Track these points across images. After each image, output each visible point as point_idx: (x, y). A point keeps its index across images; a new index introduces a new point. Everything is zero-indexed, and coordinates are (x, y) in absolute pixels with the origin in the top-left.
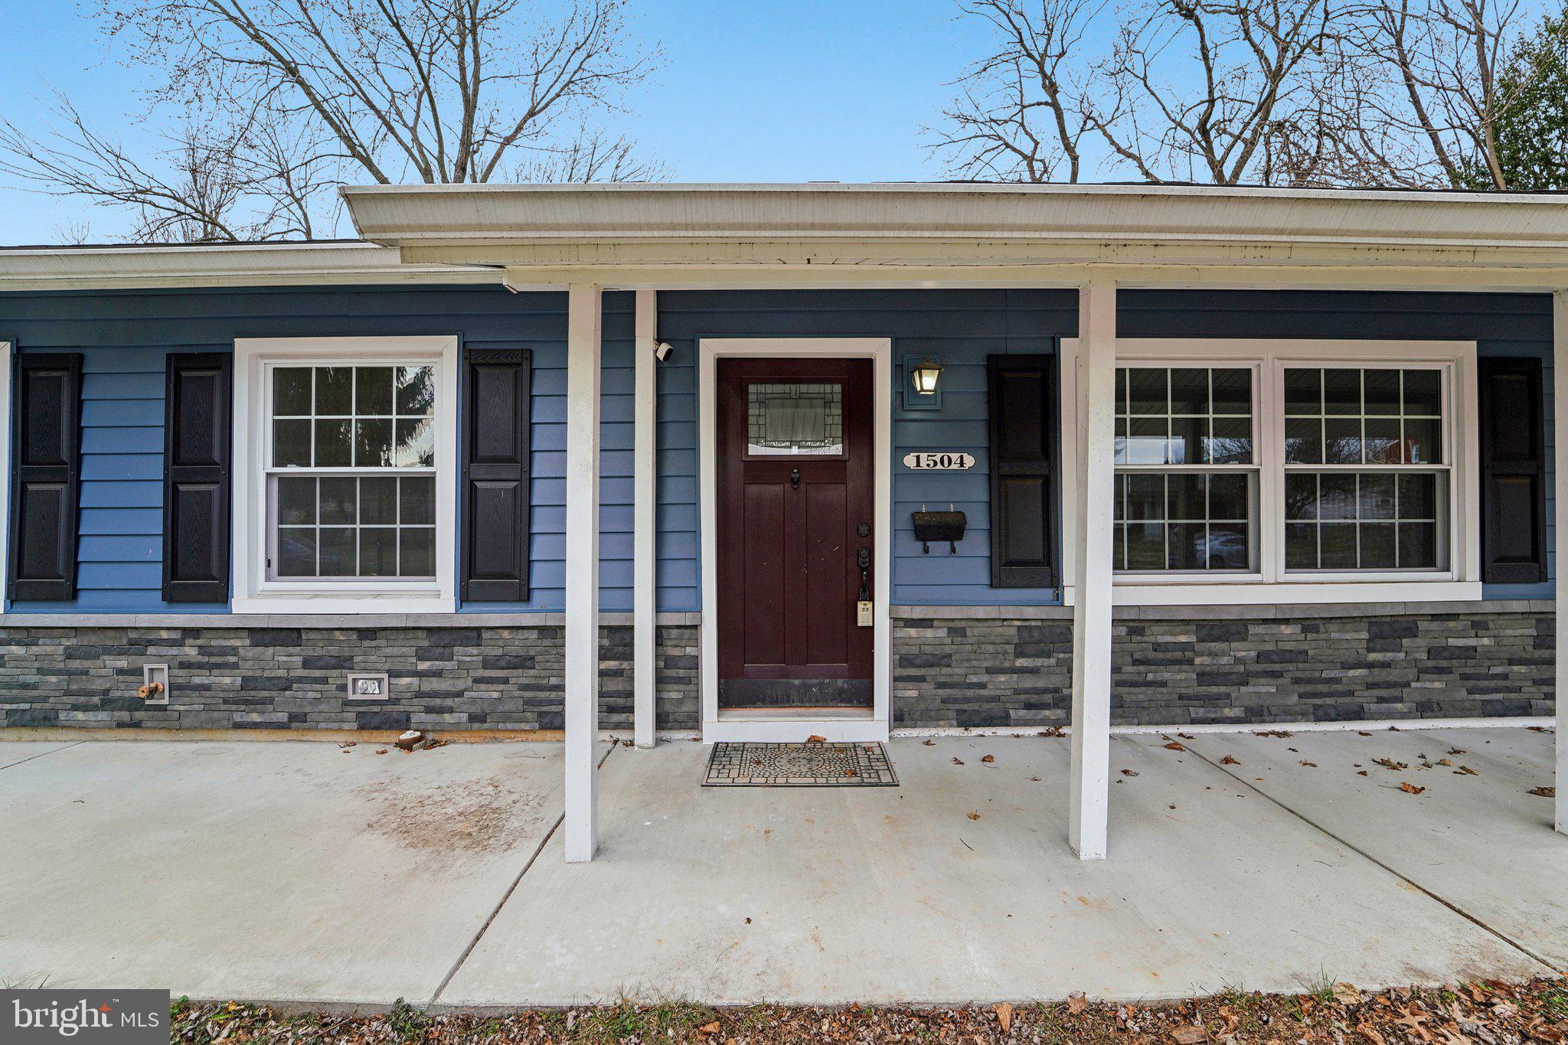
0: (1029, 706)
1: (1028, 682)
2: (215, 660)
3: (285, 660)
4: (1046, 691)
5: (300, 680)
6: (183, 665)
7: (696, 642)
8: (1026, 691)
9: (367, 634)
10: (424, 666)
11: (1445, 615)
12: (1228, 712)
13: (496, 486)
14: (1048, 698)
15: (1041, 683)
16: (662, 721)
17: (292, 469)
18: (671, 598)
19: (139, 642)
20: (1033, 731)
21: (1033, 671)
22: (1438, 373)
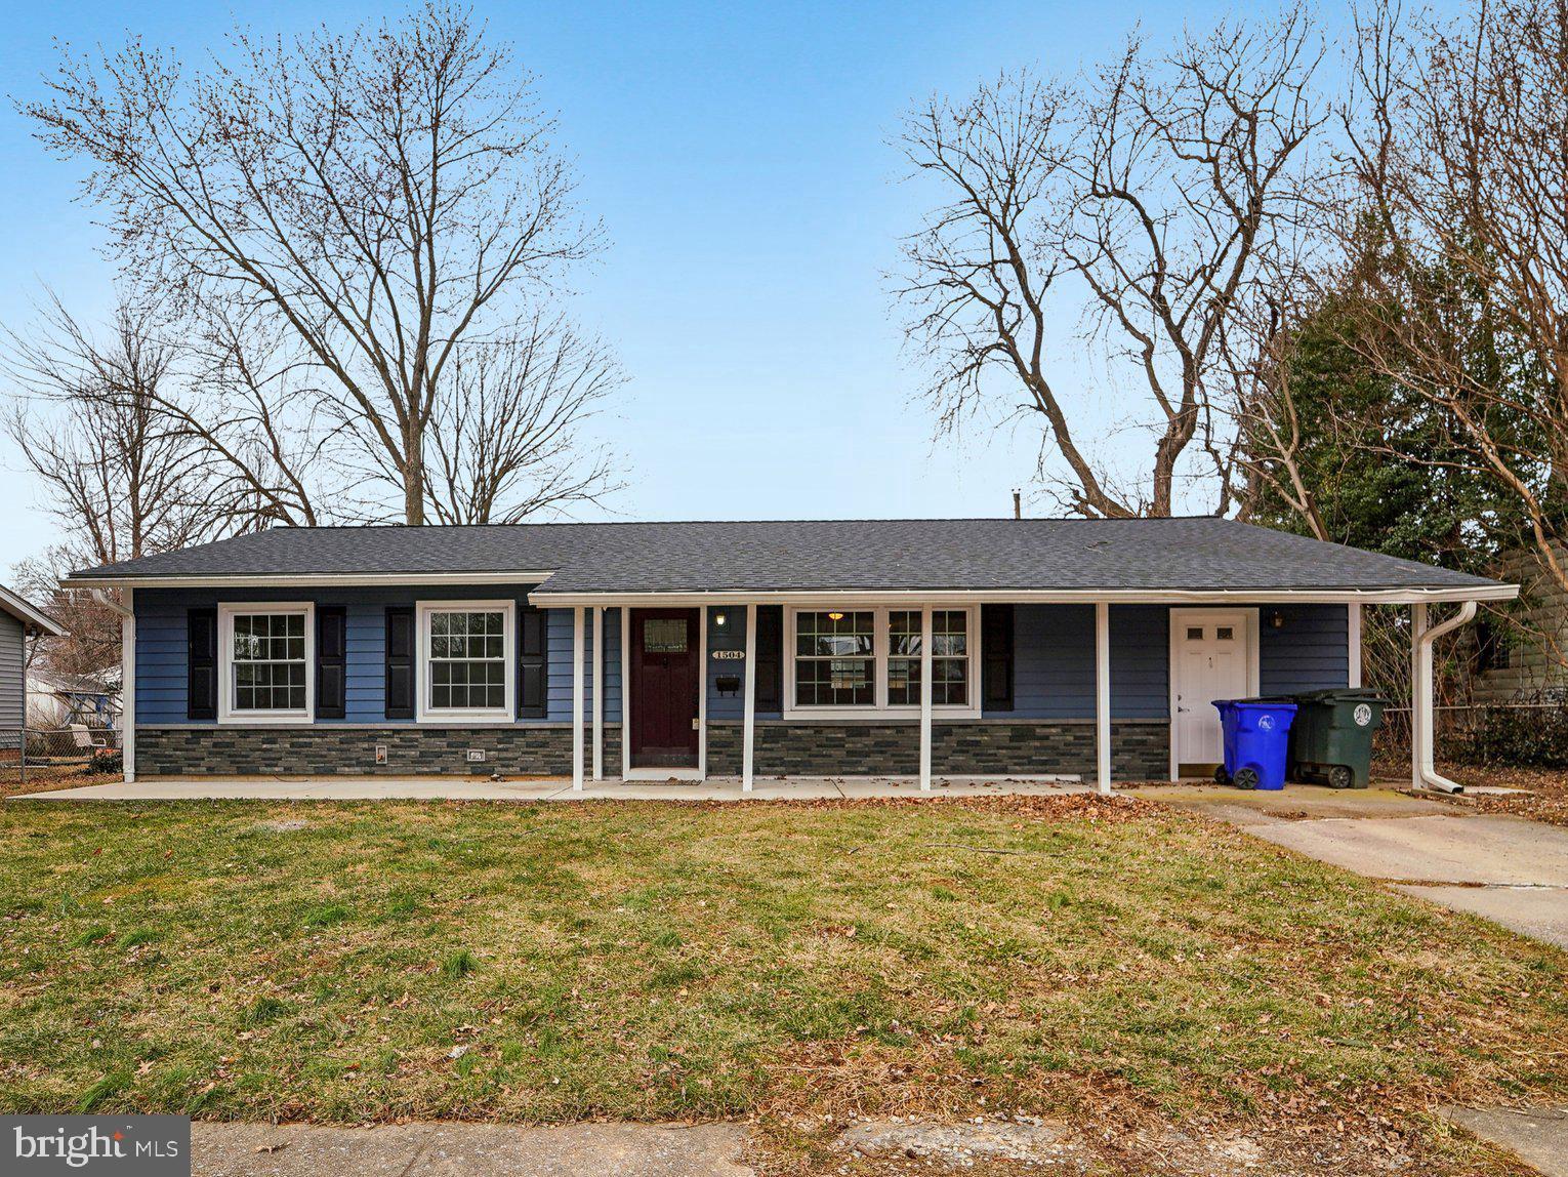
0: (769, 765)
1: (769, 755)
2: (410, 744)
3: (440, 743)
4: (777, 758)
5: (446, 753)
6: (393, 746)
7: (621, 736)
8: (767, 759)
9: (475, 732)
10: (500, 746)
11: (965, 725)
12: (860, 769)
13: (532, 666)
14: (777, 762)
15: (774, 755)
16: (605, 772)
17: (439, 659)
18: (610, 716)
19: (373, 736)
20: (772, 778)
21: (771, 750)
22: (965, 613)
